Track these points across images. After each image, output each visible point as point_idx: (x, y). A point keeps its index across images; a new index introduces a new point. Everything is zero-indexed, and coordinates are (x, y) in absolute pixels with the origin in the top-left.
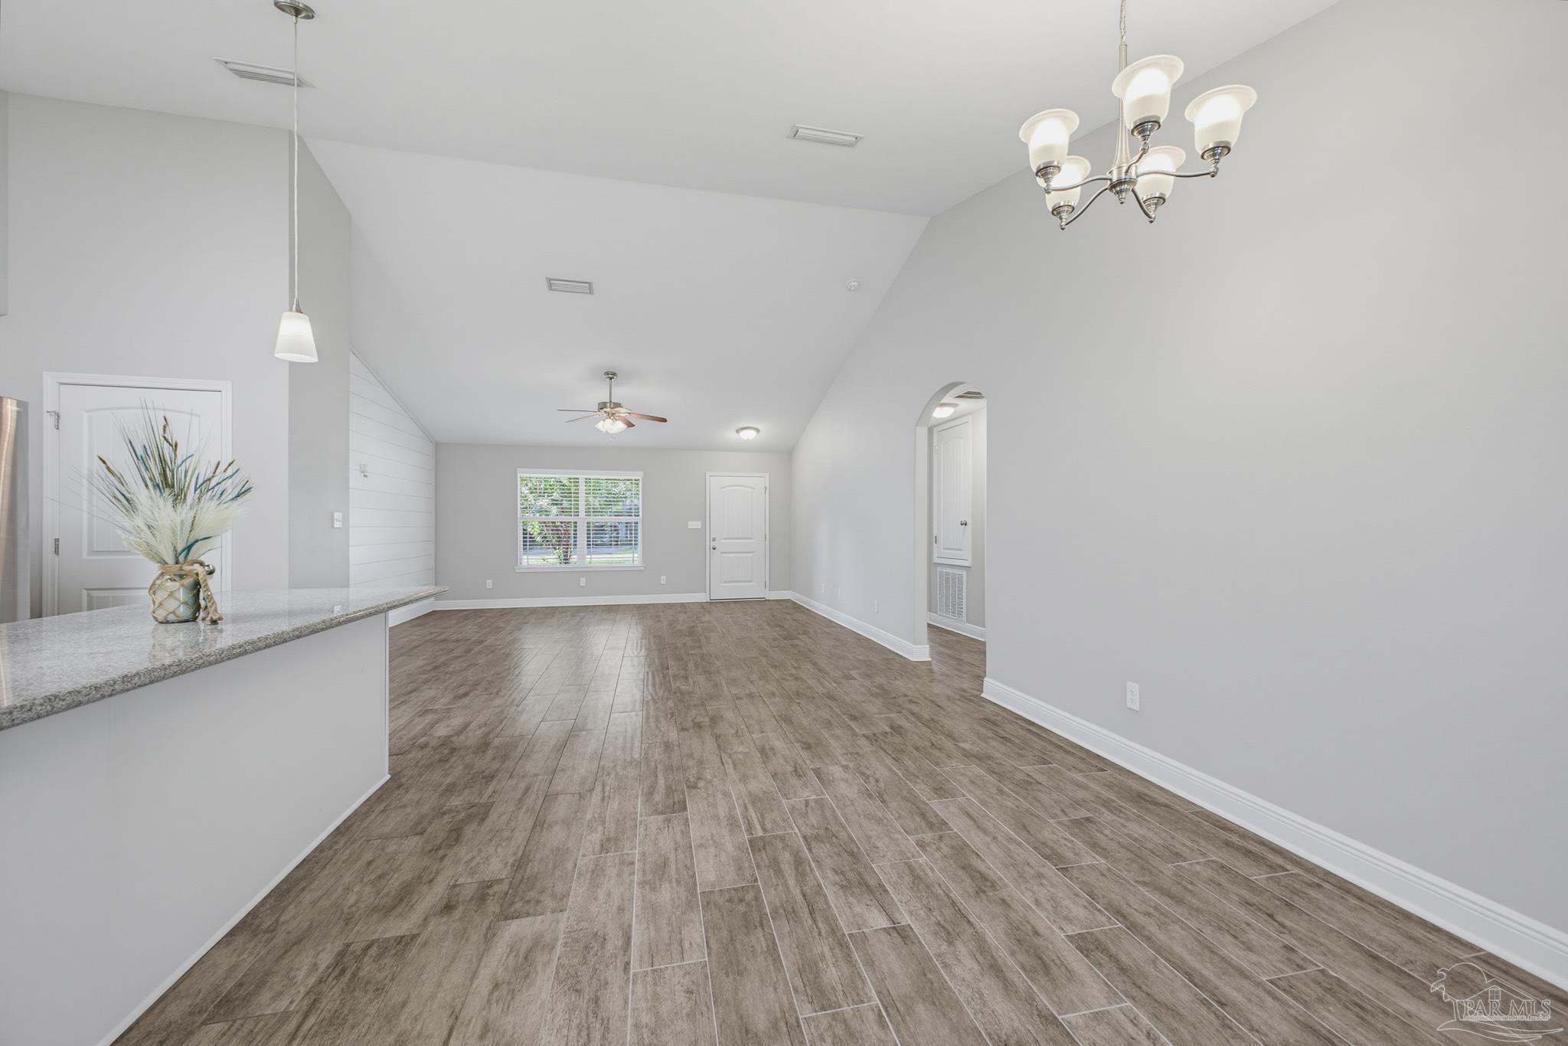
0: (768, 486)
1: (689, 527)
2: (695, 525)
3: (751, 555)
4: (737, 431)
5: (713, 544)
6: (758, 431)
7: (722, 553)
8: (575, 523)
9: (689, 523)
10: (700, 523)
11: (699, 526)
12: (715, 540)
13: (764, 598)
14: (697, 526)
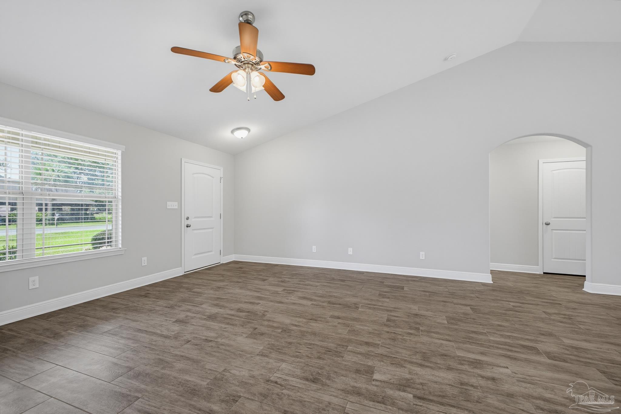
0: (222, 176)
2: (172, 205)
3: (211, 230)
5: (188, 222)
6: (249, 132)
7: (193, 230)
10: (176, 203)
11: (177, 207)
12: (188, 219)
13: (219, 263)
14: (175, 207)
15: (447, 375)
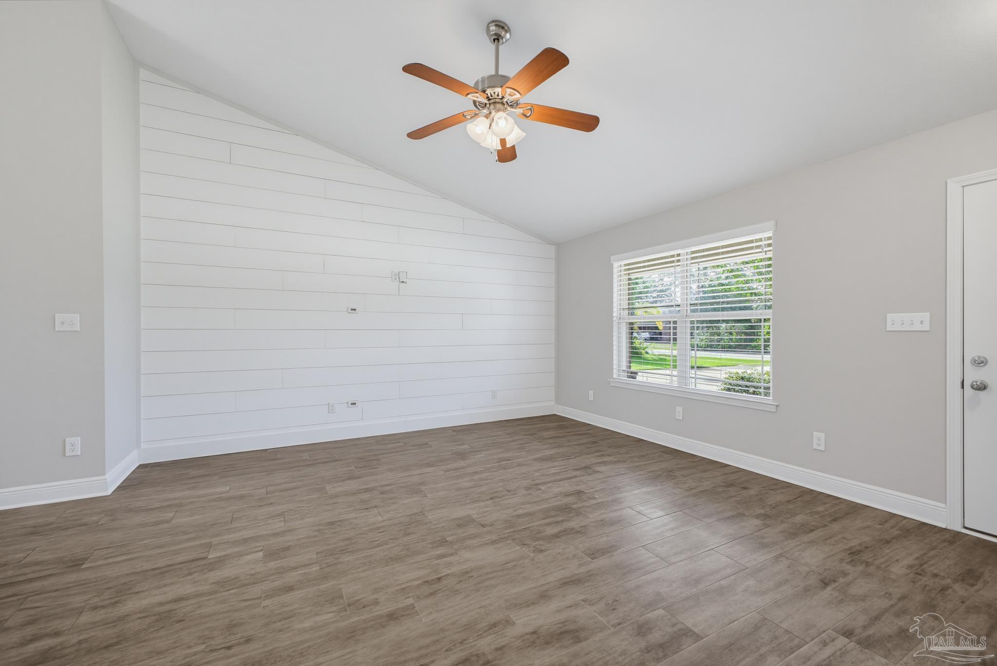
1: (888, 326)
10: (924, 316)
11: (926, 327)
12: (982, 363)
14: (919, 327)
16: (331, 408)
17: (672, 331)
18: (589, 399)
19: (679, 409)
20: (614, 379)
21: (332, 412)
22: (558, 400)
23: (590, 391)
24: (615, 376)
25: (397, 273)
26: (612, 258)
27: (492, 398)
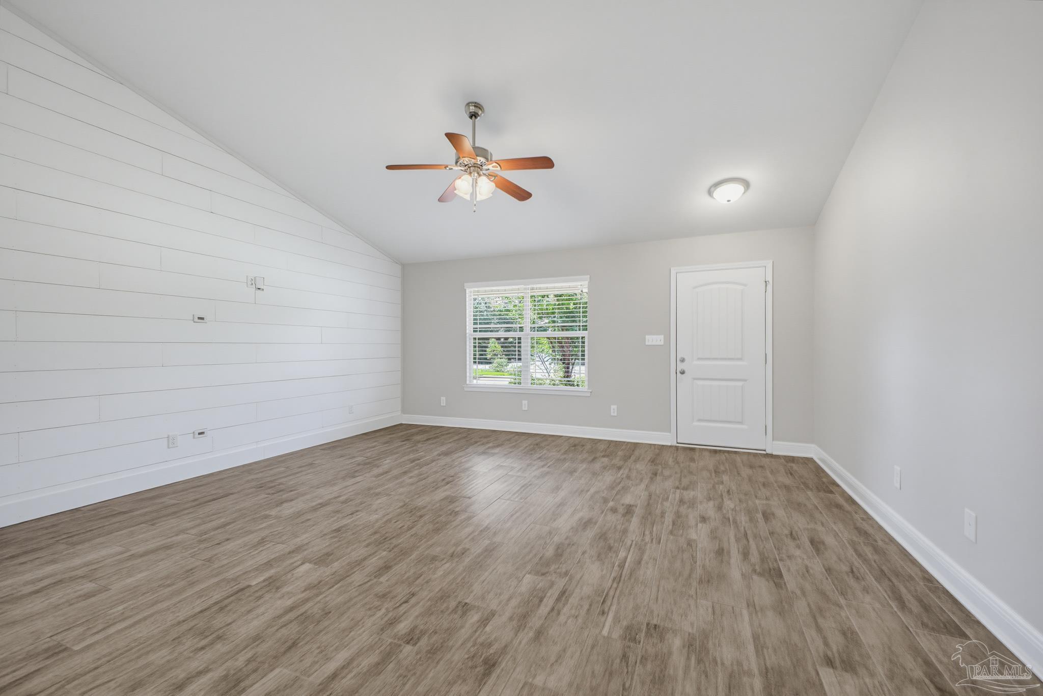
0: (770, 279)
1: (647, 343)
2: (654, 340)
3: (740, 384)
4: (710, 193)
5: (681, 366)
6: (746, 184)
7: (695, 379)
8: (519, 339)
9: (647, 337)
10: (662, 337)
11: (662, 343)
12: (683, 360)
13: (765, 450)
14: (659, 343)
15: (249, 630)
16: (171, 441)
17: (517, 345)
18: (440, 404)
19: (525, 402)
20: (467, 384)
21: (174, 446)
22: (404, 411)
23: (442, 398)
24: (468, 382)
25: (253, 279)
26: (465, 284)
27: (350, 413)
